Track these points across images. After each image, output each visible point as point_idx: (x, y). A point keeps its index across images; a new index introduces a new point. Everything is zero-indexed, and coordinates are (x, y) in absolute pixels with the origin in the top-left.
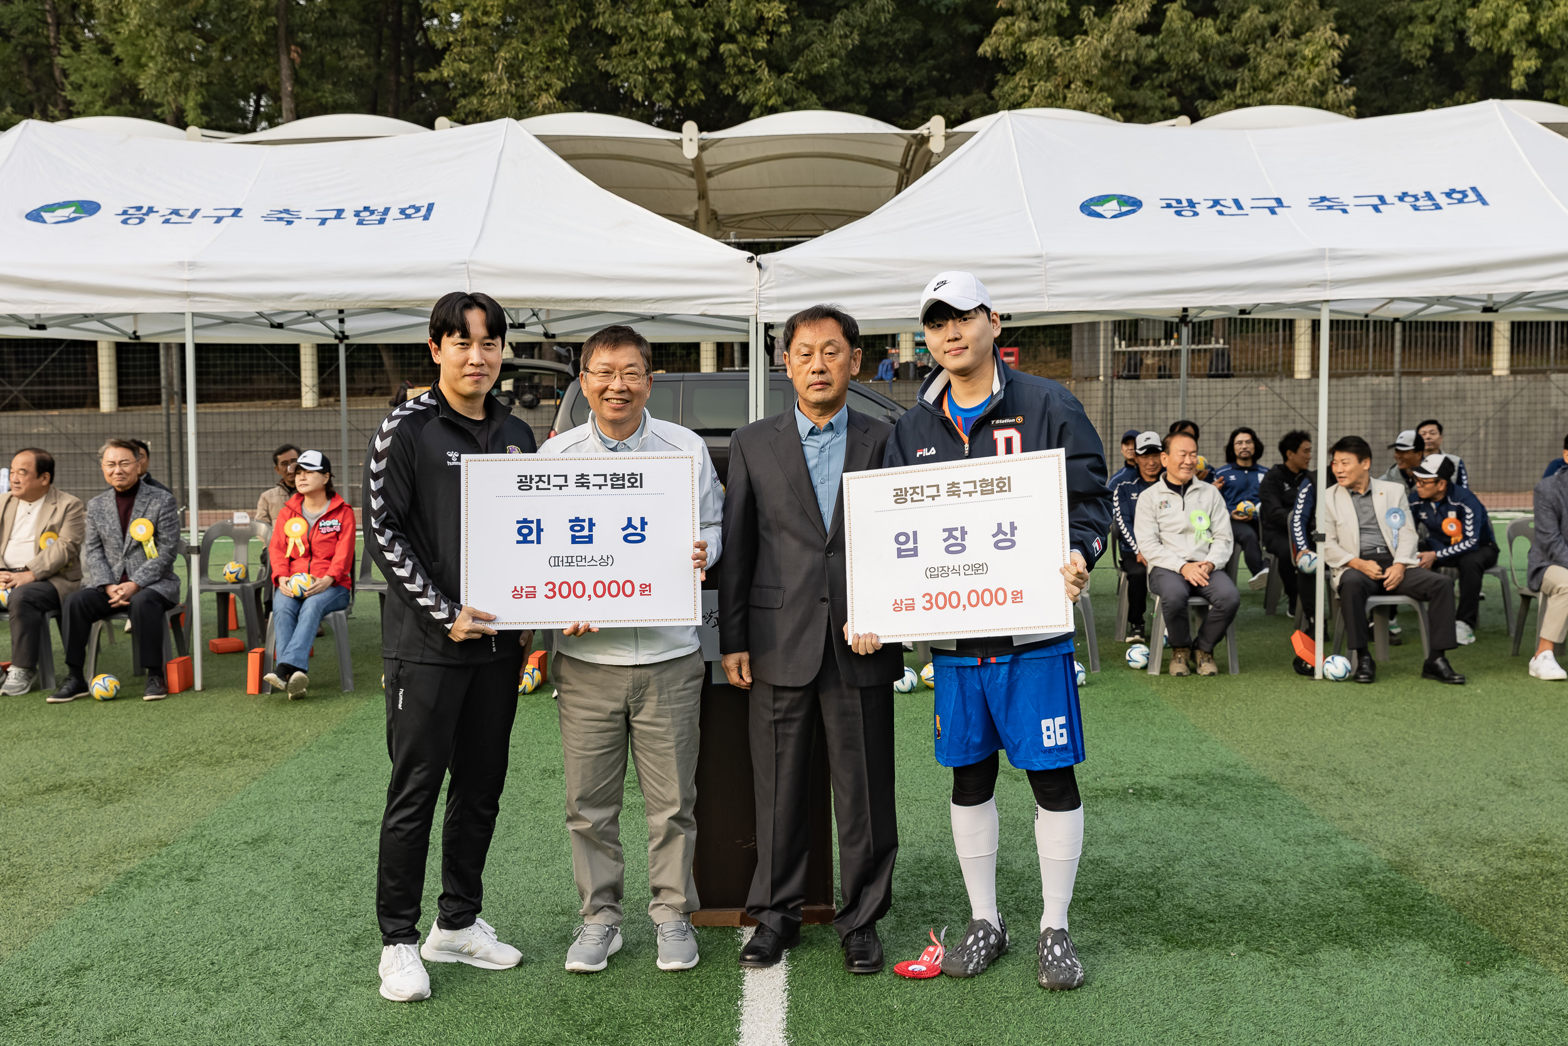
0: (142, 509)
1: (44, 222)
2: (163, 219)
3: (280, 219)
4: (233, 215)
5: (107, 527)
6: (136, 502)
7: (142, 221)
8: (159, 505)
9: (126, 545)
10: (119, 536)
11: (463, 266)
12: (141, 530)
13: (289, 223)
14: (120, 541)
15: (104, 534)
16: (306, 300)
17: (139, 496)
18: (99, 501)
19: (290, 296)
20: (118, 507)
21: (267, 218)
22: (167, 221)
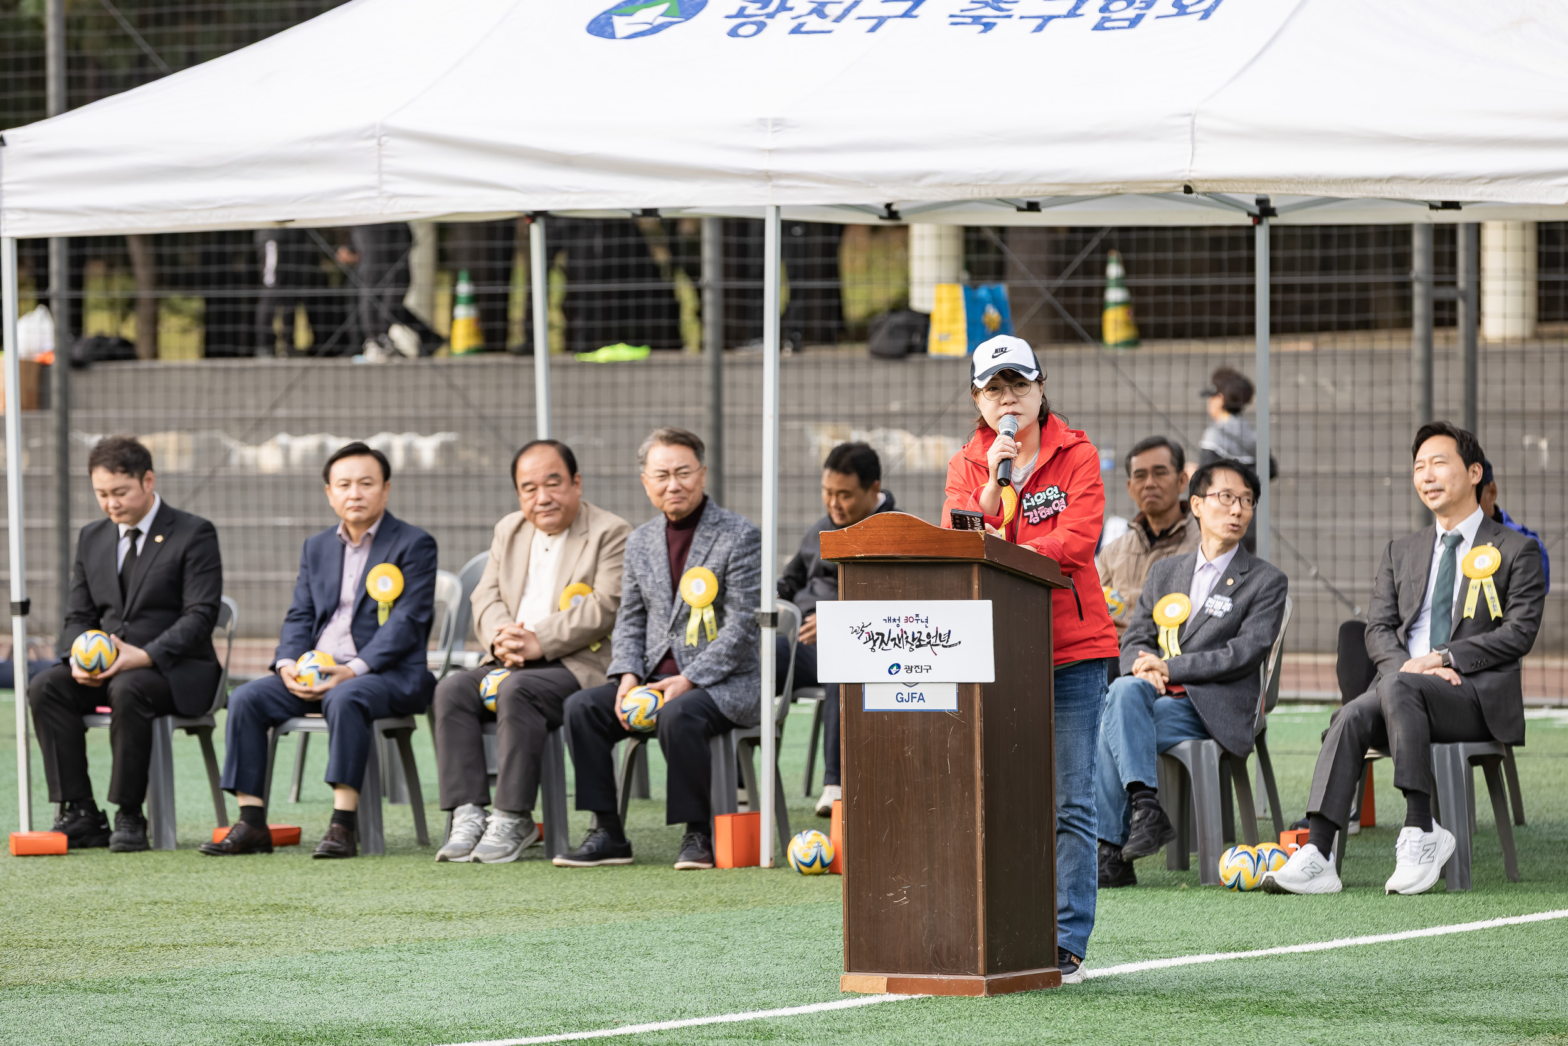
0: (704, 551)
1: (612, 36)
2: (795, 23)
3: (976, 20)
4: (907, 14)
5: (650, 579)
6: (697, 537)
7: (761, 26)
8: (729, 543)
9: (675, 612)
10: (666, 595)
11: (1187, 120)
12: (698, 587)
13: (988, 27)
14: (668, 604)
15: (646, 590)
16: (942, 185)
17: (701, 527)
18: (643, 534)
19: (919, 177)
20: (669, 545)
21: (956, 20)
22: (796, 30)
